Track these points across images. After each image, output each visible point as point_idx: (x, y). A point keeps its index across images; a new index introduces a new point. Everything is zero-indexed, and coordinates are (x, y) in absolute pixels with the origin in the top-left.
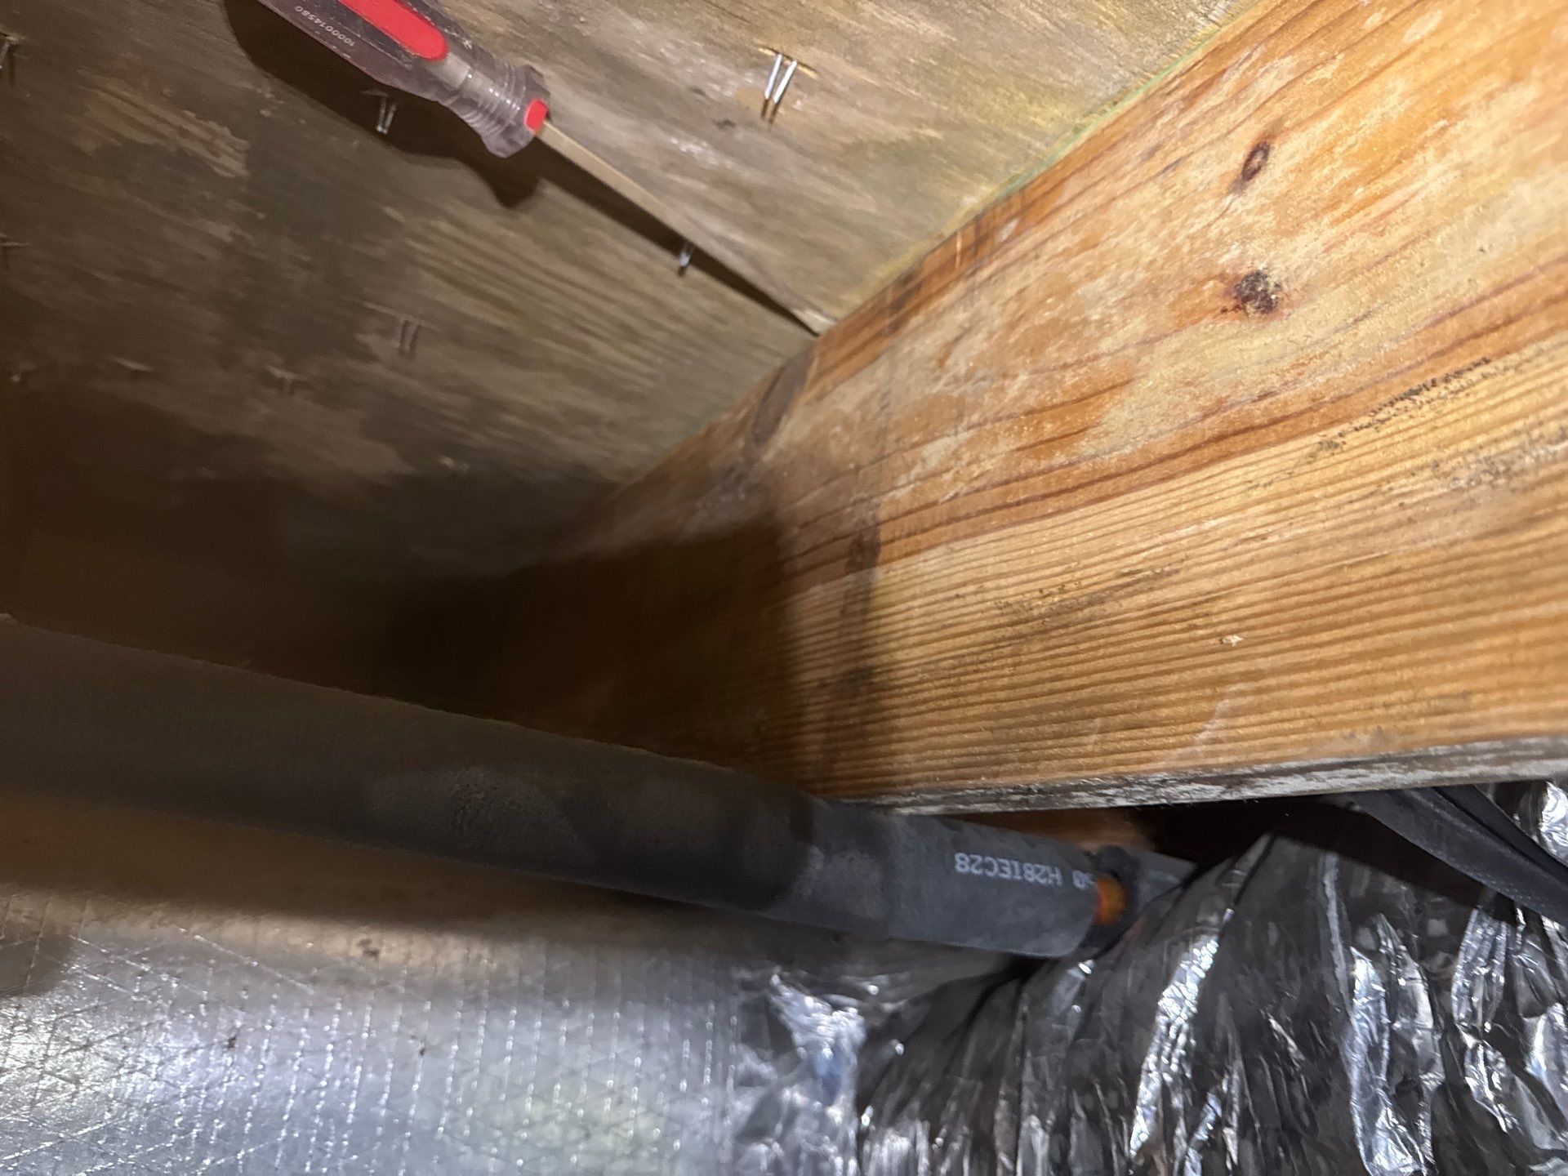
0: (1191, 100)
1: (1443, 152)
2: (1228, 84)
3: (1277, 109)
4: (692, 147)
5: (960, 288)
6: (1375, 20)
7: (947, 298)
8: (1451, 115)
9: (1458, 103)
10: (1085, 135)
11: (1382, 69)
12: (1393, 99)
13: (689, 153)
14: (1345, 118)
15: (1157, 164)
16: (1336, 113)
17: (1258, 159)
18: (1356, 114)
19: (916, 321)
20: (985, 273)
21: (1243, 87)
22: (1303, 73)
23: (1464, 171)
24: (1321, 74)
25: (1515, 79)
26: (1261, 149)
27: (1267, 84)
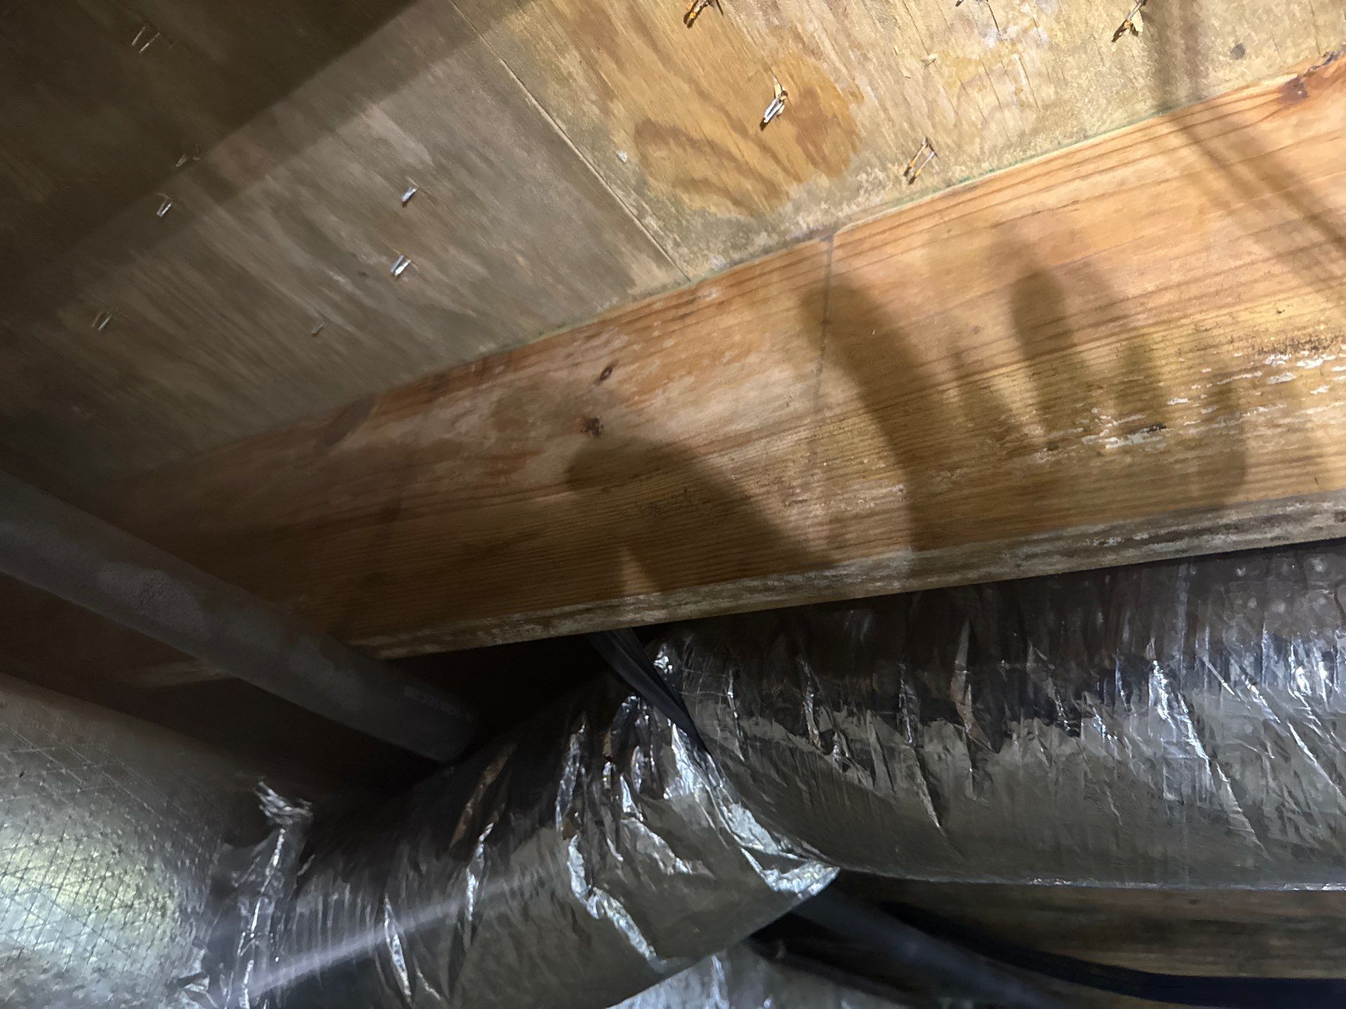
0: (589, 338)
1: (664, 392)
2: (603, 338)
3: (618, 355)
4: (341, 279)
5: (469, 390)
6: (656, 333)
7: (462, 393)
8: (670, 379)
9: (672, 375)
10: (542, 338)
11: (654, 353)
12: (654, 366)
13: (337, 281)
14: (638, 367)
15: (570, 361)
16: (637, 365)
17: (607, 373)
18: (642, 368)
19: (442, 399)
20: (484, 386)
21: (607, 342)
22: (629, 344)
23: (668, 400)
24: (636, 347)
25: (689, 373)
26: (609, 369)
27: (617, 343)
